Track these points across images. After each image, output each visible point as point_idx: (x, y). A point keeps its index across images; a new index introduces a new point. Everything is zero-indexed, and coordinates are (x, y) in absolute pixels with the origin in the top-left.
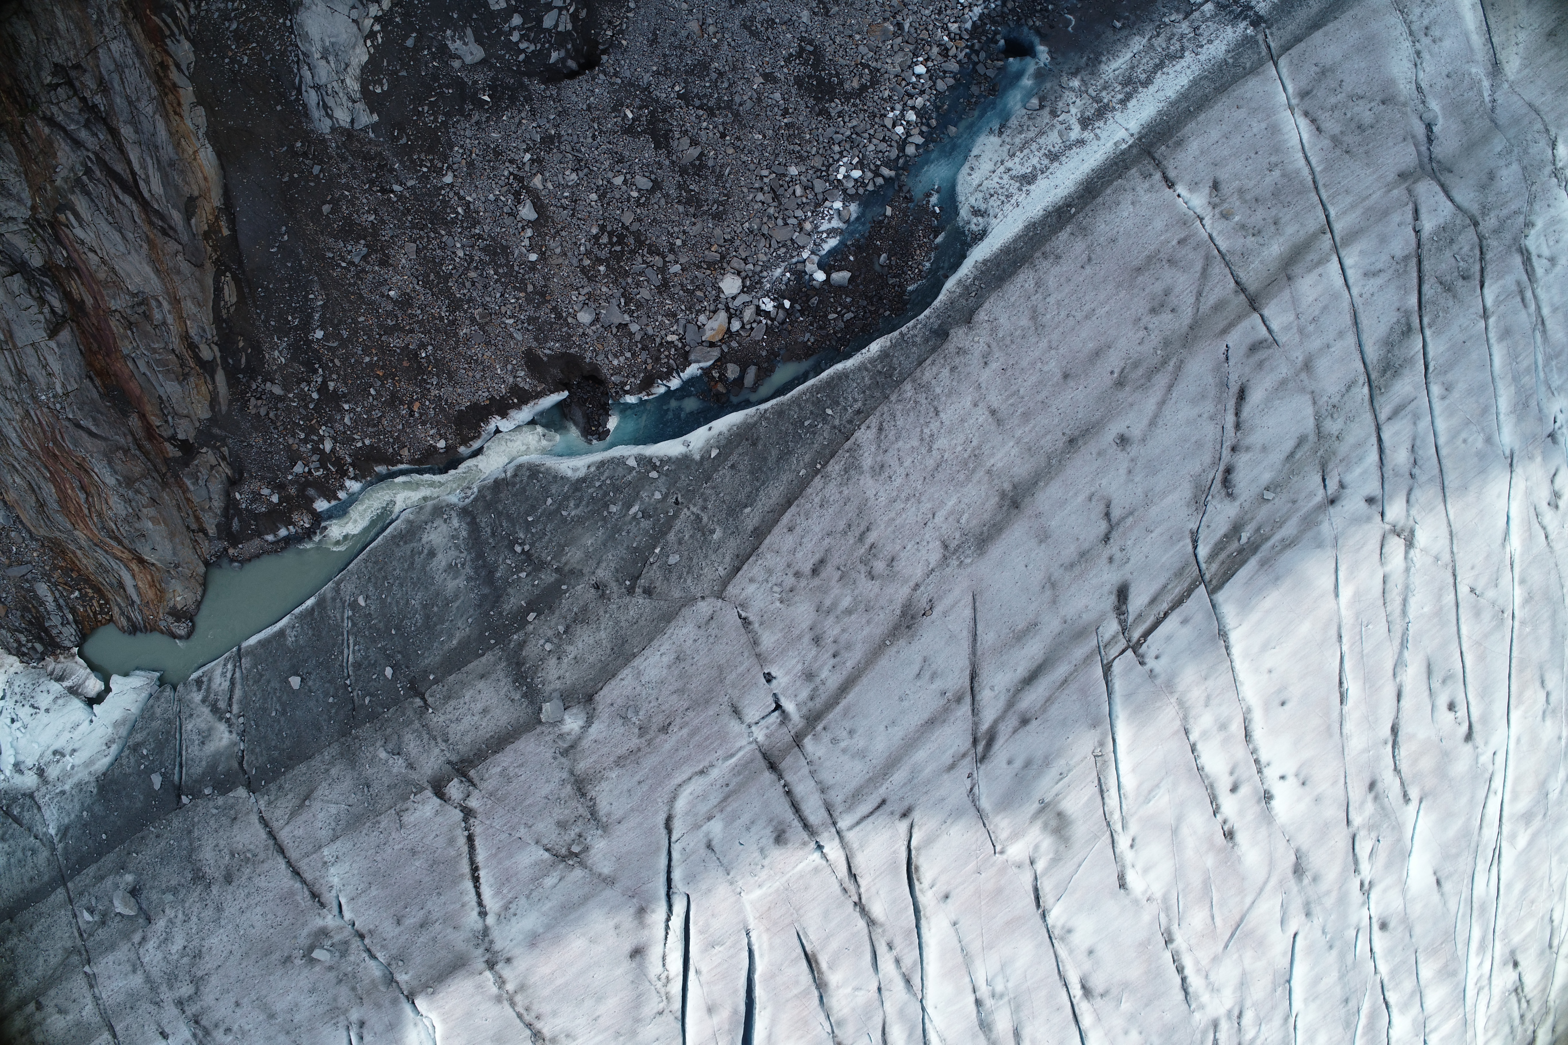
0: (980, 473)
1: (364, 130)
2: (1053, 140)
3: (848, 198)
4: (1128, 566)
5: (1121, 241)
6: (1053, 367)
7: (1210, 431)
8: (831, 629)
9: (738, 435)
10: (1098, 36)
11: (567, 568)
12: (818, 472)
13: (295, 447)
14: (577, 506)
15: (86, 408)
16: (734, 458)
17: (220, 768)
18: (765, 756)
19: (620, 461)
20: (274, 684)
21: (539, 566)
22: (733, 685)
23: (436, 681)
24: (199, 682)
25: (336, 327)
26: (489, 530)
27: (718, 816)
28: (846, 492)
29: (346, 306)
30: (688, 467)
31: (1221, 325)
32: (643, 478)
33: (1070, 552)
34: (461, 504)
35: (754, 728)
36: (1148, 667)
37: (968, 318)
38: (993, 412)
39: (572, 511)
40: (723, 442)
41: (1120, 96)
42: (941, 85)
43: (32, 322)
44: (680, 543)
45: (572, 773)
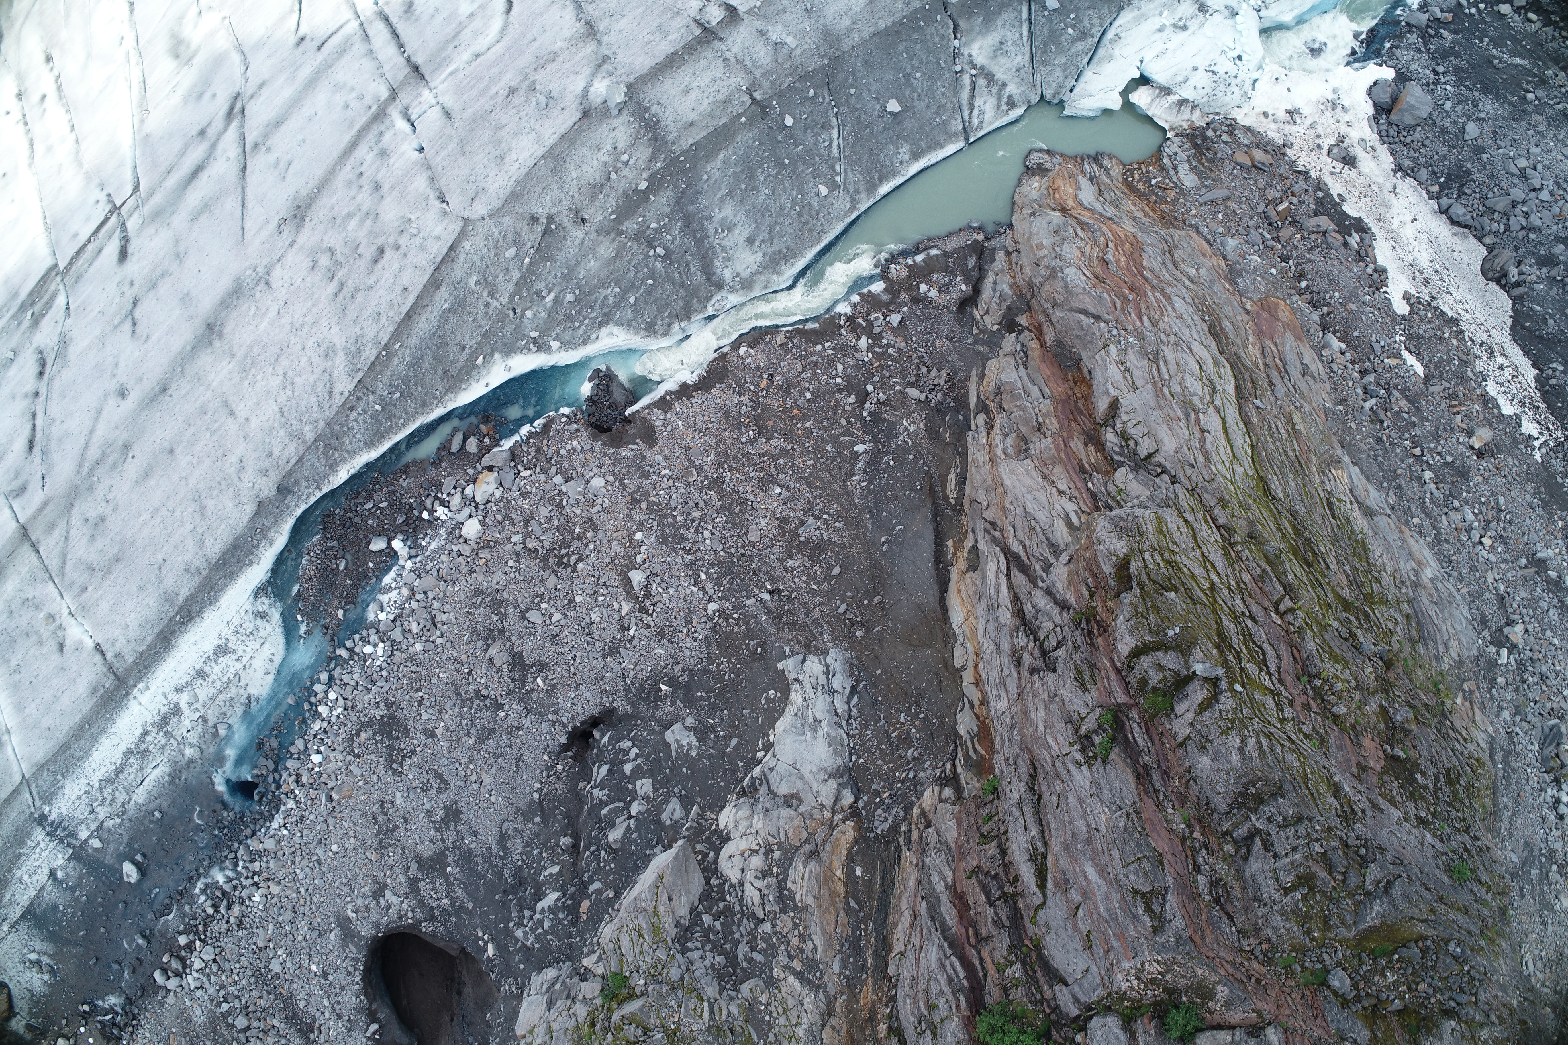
0: (240, 354)
1: (793, 653)
2: (204, 692)
3: (375, 625)
4: (118, 279)
5: (134, 588)
6: (183, 460)
7: (55, 409)
8: (365, 198)
9: (462, 381)
10: (173, 802)
11: (613, 235)
12: (385, 348)
13: (899, 340)
14: (606, 298)
15: (1089, 338)
16: (463, 357)
17: (980, 19)
18: (422, 77)
19: (567, 345)
20: (920, 105)
21: (638, 237)
22: (451, 137)
23: (739, 116)
24: (1011, 104)
25: (839, 454)
26: (692, 269)
27: (463, 18)
28: (357, 329)
29: (825, 475)
30: (505, 345)
31: (48, 509)
32: (545, 331)
33: (164, 287)
34: (724, 293)
35: (434, 102)
36: (105, 192)
37: (261, 506)
38: (232, 413)
39: (611, 292)
40: (474, 372)
41: (149, 739)
42: (300, 744)
43: (1134, 410)
44: (507, 269)
45: (599, 42)
